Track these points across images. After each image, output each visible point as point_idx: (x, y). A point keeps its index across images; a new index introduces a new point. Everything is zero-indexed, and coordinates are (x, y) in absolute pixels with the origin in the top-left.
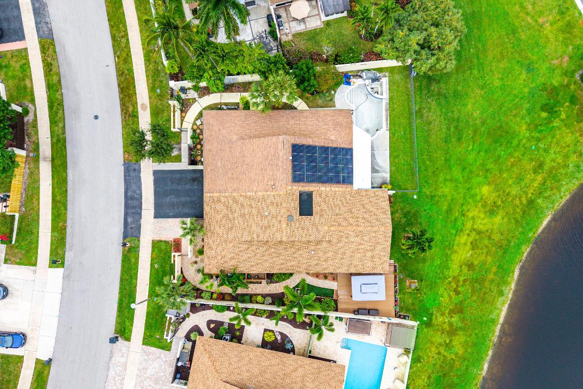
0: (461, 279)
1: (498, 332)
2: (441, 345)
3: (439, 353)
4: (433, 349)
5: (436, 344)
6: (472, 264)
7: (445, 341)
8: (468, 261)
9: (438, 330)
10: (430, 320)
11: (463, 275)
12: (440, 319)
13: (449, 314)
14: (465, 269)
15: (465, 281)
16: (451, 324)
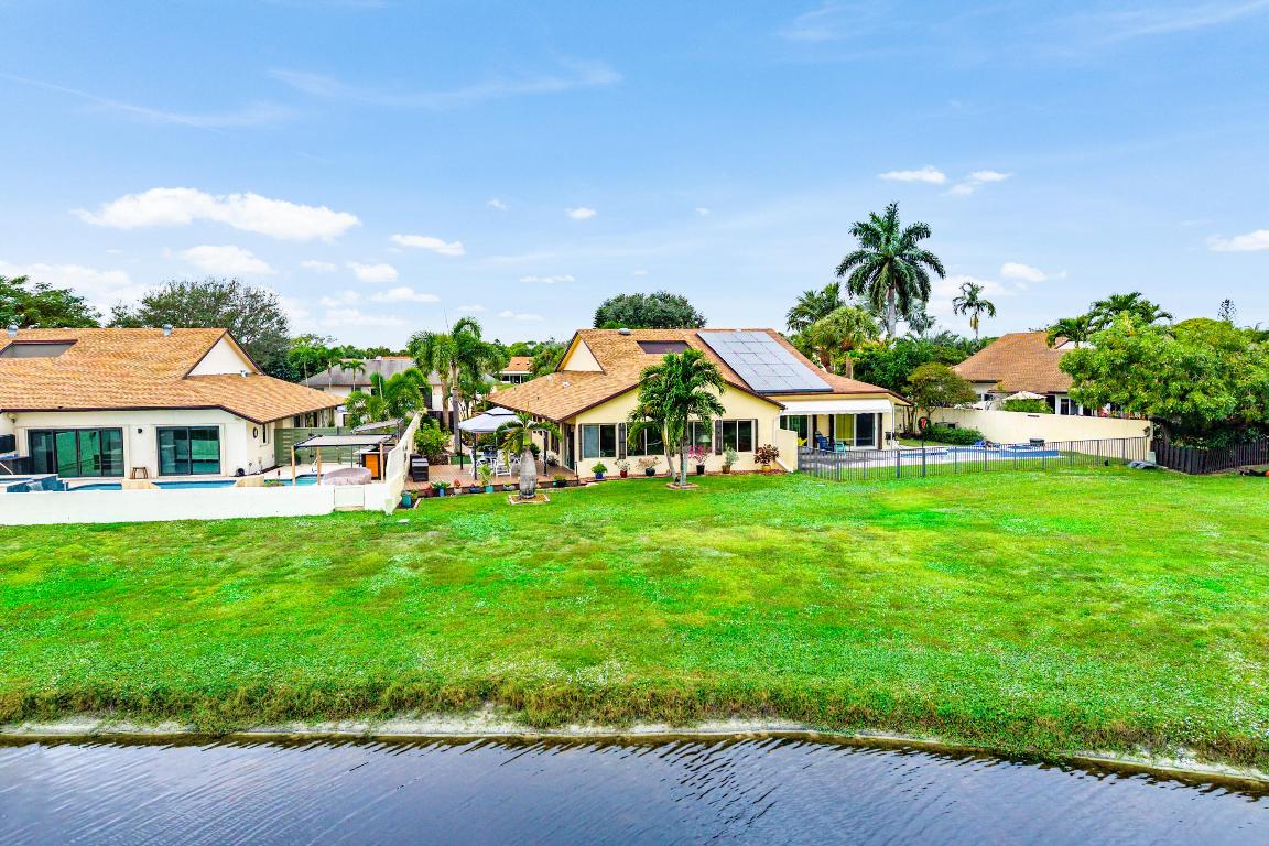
0: (601, 558)
3: (233, 569)
4: (261, 553)
5: (282, 555)
6: (681, 569)
7: (292, 572)
8: (688, 557)
9: (352, 549)
10: (403, 528)
11: (618, 558)
12: (403, 546)
13: (430, 560)
14: (646, 558)
15: (600, 569)
16: (374, 569)
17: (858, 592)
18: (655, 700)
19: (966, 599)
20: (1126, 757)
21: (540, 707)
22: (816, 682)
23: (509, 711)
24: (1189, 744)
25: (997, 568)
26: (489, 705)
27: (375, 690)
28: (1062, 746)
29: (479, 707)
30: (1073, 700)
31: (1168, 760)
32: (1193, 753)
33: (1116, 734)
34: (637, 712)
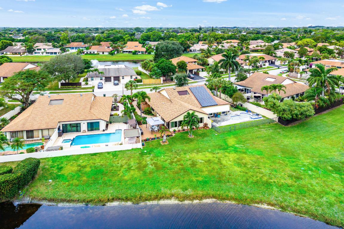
0: (182, 162)
1: (150, 204)
2: (129, 165)
3: (122, 166)
4: (124, 161)
5: (128, 162)
6: (196, 165)
7: (132, 167)
8: (196, 162)
9: (140, 160)
10: (146, 154)
11: (185, 162)
12: (148, 159)
13: (154, 163)
14: (189, 162)
15: (182, 165)
16: (145, 166)
17: (224, 172)
18: (197, 197)
19: (240, 173)
20: (258, 205)
21: (181, 198)
22: (218, 193)
23: (176, 199)
24: (266, 203)
25: (245, 165)
26: (173, 197)
27: (157, 196)
28: (250, 203)
29: (172, 198)
30: (252, 196)
31: (263, 206)
32: (266, 204)
33: (257, 202)
34: (194, 198)
